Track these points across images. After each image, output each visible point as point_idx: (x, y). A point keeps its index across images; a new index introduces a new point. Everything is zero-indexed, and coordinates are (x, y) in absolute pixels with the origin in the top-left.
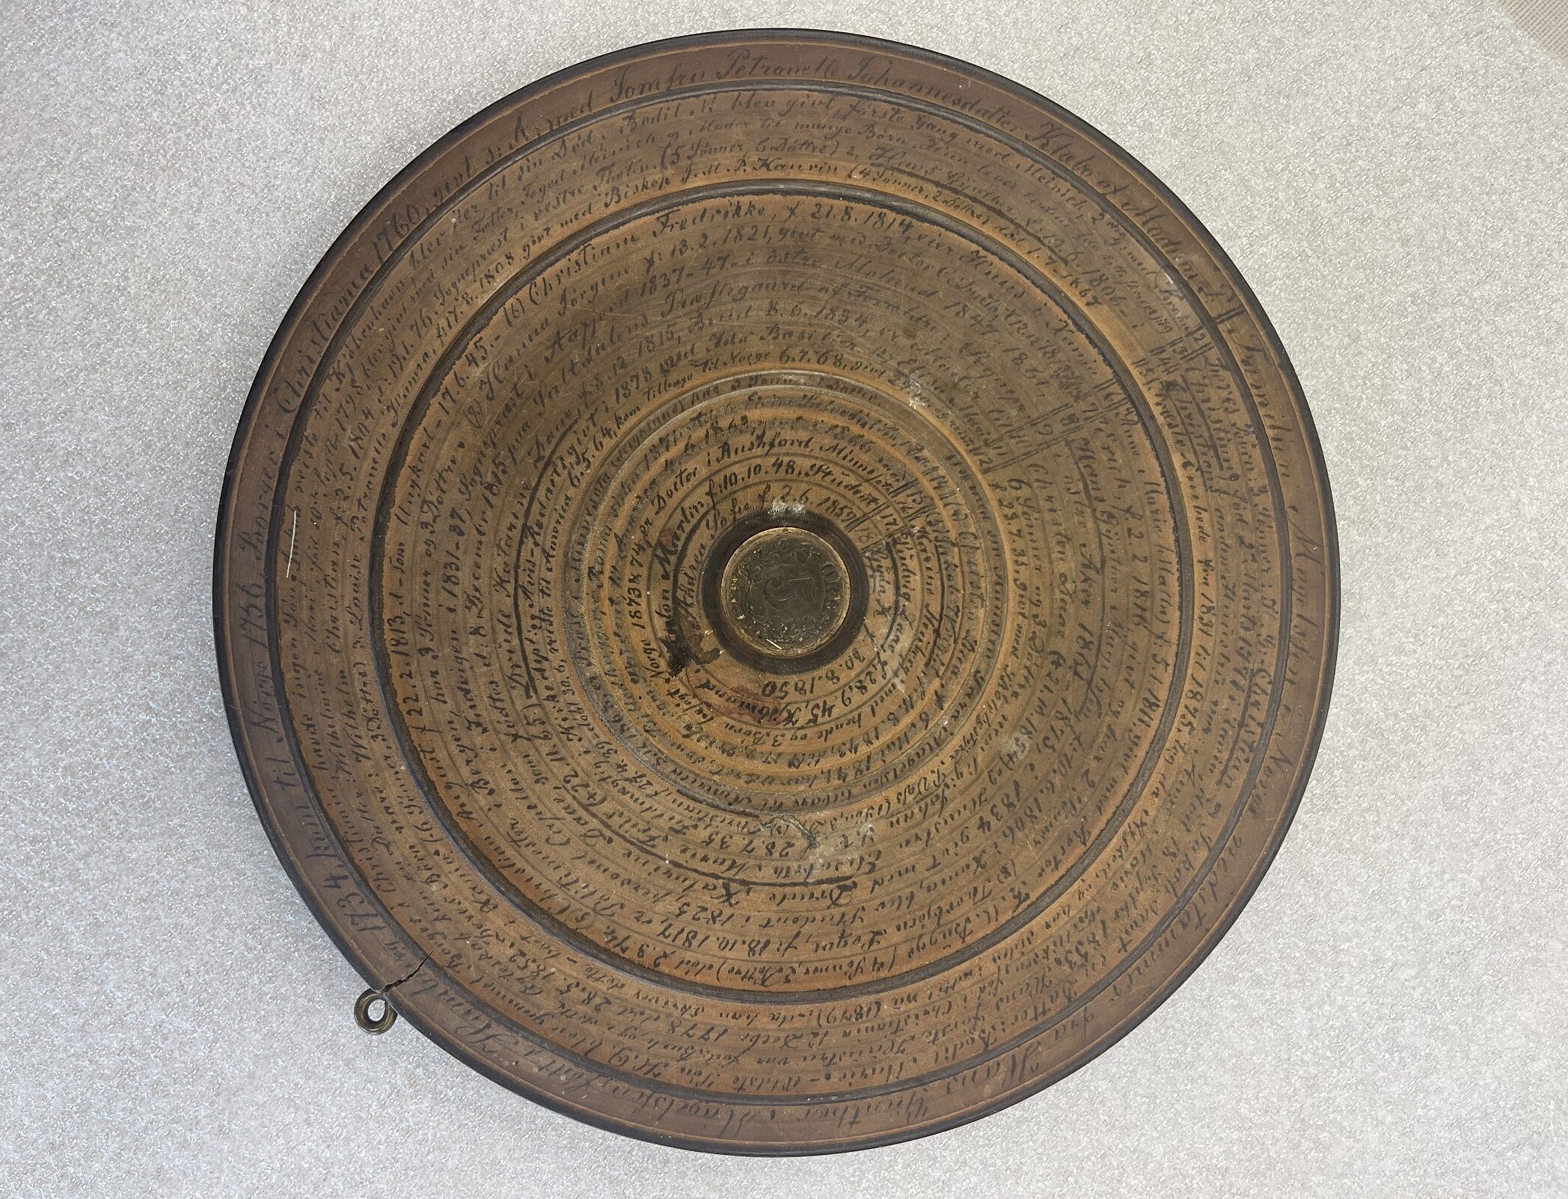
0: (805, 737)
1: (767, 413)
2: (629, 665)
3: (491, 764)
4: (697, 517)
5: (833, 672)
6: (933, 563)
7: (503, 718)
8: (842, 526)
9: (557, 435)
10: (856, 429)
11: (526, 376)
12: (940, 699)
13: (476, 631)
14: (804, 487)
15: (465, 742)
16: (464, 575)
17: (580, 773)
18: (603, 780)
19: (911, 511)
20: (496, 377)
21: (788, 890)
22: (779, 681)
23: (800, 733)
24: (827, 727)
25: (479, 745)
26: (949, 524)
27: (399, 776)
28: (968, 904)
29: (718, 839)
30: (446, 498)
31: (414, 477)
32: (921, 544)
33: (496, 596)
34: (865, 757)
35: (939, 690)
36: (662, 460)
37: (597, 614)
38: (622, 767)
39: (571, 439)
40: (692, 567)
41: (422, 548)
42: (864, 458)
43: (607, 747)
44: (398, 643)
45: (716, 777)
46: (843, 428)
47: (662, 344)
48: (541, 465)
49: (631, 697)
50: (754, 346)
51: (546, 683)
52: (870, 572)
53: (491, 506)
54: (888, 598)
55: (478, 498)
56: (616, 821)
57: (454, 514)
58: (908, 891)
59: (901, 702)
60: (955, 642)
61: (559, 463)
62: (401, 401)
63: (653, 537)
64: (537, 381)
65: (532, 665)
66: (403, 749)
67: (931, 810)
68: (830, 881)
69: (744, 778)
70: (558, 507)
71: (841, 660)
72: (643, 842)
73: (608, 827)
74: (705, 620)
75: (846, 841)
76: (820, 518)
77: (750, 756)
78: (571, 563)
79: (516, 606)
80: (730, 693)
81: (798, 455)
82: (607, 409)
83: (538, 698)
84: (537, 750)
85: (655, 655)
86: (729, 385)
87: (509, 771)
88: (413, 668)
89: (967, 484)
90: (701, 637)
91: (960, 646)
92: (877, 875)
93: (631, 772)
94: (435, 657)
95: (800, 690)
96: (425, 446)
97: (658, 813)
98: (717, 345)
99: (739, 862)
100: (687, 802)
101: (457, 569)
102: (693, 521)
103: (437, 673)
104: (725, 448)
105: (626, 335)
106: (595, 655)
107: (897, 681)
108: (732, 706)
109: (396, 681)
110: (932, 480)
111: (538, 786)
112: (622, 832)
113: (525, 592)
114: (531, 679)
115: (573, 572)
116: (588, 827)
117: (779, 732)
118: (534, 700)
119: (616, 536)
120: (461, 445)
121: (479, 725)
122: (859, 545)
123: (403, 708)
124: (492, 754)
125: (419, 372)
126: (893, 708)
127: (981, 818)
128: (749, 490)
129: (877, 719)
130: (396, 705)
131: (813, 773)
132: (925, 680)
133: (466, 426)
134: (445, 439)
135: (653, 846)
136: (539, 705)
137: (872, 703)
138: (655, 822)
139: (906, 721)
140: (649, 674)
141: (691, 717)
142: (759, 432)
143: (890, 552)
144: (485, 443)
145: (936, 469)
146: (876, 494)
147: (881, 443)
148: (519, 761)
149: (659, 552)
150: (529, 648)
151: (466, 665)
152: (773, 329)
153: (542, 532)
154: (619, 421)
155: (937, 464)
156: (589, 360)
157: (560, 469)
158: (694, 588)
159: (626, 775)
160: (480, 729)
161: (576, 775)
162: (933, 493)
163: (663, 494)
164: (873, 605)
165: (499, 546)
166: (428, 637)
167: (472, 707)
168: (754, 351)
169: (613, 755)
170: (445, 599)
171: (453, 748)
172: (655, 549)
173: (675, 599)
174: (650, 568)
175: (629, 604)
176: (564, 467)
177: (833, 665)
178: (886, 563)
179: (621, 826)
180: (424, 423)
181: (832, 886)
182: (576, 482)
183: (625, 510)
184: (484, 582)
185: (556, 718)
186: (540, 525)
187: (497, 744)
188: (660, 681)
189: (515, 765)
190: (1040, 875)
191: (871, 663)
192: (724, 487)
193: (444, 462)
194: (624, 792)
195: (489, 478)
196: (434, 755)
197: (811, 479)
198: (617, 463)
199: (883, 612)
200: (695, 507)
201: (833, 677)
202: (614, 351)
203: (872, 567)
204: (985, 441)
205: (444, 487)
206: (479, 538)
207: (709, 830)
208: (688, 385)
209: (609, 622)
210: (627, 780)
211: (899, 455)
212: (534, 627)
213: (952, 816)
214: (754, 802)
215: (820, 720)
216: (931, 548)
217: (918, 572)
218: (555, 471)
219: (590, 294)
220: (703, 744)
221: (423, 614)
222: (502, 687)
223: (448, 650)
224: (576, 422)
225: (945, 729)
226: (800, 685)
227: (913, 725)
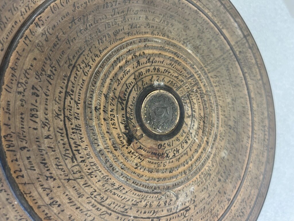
0: (172, 162)
1: (150, 51)
2: (114, 143)
3: (59, 194)
4: (131, 87)
5: (178, 138)
6: (200, 101)
7: (62, 173)
8: (175, 89)
9: (77, 56)
10: (176, 58)
11: (62, 33)
12: (207, 143)
13: (48, 137)
14: (163, 77)
15: (46, 186)
16: (41, 114)
17: (97, 190)
18: (106, 191)
19: (193, 85)
20: (48, 32)
21: (171, 216)
22: (163, 143)
23: (171, 160)
24: (178, 157)
25: (52, 186)
26: (203, 88)
27: (14, 207)
28: (217, 206)
29: (149, 204)
30: (29, 81)
31: (13, 72)
32: (196, 95)
33: (55, 121)
34: (190, 165)
35: (207, 140)
36: (118, 66)
37: (100, 125)
38: (113, 184)
39: (82, 58)
40: (131, 105)
41: (19, 103)
42: (179, 67)
43: (107, 178)
44: (9, 146)
45: (147, 182)
46: (173, 58)
47: (113, 25)
48: (71, 67)
49: (115, 156)
50: (143, 29)
51: (80, 155)
52: (184, 104)
53: (51, 84)
54: (190, 112)
55: (44, 81)
56: (113, 206)
57: (33, 87)
58: (203, 206)
59: (198, 145)
60: (209, 124)
61: (78, 67)
62: (5, 40)
63: (117, 94)
64: (66, 35)
65: (74, 149)
66: (16, 195)
67: (207, 179)
68: (183, 209)
69: (157, 180)
70: (79, 84)
71: (179, 134)
72: (123, 212)
73: (109, 209)
74: (137, 124)
75: (187, 194)
76: (169, 87)
77: (157, 171)
78: (87, 106)
79: (65, 125)
80: (148, 149)
81: (160, 66)
82: (95, 47)
83: (77, 162)
84: (78, 184)
85: (122, 139)
86: (138, 41)
87: (67, 195)
88: (18, 157)
89: (206, 76)
90: (137, 130)
91: (210, 126)
92: (195, 204)
93: (117, 186)
94: (28, 151)
95: (169, 145)
96: (17, 59)
97: (127, 199)
98: (131, 28)
99: (156, 210)
100: (138, 193)
101: (37, 111)
102: (130, 89)
103: (30, 157)
104: (138, 62)
105: (99, 21)
106: (100, 142)
107: (195, 139)
108: (149, 154)
109: (10, 164)
110: (197, 75)
111: (80, 199)
112: (115, 210)
113: (68, 118)
114: (74, 155)
115: (89, 109)
116: (101, 211)
117: (164, 161)
118: (76, 163)
119: (104, 94)
120: (35, 59)
121: (51, 177)
122: (180, 96)
123: (14, 176)
124: (59, 189)
125: (13, 29)
126: (196, 148)
127: (219, 178)
128: (147, 78)
129: (192, 152)
130: (11, 175)
131: (177, 174)
132: (203, 137)
133: (36, 51)
134: (27, 57)
135: (127, 212)
136: (78, 165)
137: (190, 147)
138: (126, 203)
139: (200, 151)
140: (121, 146)
141: (137, 161)
142: (148, 58)
143: (189, 97)
144: (46, 58)
145: (198, 71)
146: (183, 79)
147: (183, 63)
148: (71, 190)
149: (120, 100)
150: (72, 142)
151: (44, 152)
152: (148, 24)
153: (74, 94)
154: (101, 52)
155: (198, 70)
156: (87, 29)
157: (79, 69)
158: (133, 113)
159: (115, 187)
160: (52, 179)
161: (95, 191)
162: (198, 79)
163: (119, 78)
164: (186, 115)
165: (55, 100)
166: (24, 142)
167: (48, 170)
168: (144, 31)
169: (109, 180)
170: (31, 124)
171: (40, 190)
172: (118, 99)
173: (127, 117)
174: (117, 106)
175: (111, 120)
176: (81, 68)
177: (178, 136)
178: (188, 101)
179: (114, 208)
180: (17, 49)
181: (184, 211)
182: (86, 74)
183: (107, 84)
184: (50, 116)
185: (85, 169)
186: (73, 91)
187: (61, 184)
188: (125, 148)
189: (69, 192)
190: (232, 192)
191: (188, 134)
192: (139, 77)
193: (27, 66)
194: (114, 194)
195: (49, 72)
196: (31, 194)
197: (165, 74)
198: (102, 66)
199: (189, 117)
200: (130, 83)
201: (178, 140)
202: (96, 26)
203: (184, 103)
204: (207, 64)
205: (28, 76)
206: (46, 97)
207: (145, 202)
208: (124, 40)
209: (104, 128)
210: (115, 189)
211: (188, 67)
212: (73, 133)
213: (212, 180)
214: (160, 188)
215: (176, 155)
216: (199, 96)
217: (196, 103)
218: (77, 70)
219: (84, 5)
220: (142, 170)
221: (21, 132)
222: (61, 160)
223: (35, 147)
224: (84, 51)
225: (210, 152)
226: (169, 144)
227: (202, 152)
